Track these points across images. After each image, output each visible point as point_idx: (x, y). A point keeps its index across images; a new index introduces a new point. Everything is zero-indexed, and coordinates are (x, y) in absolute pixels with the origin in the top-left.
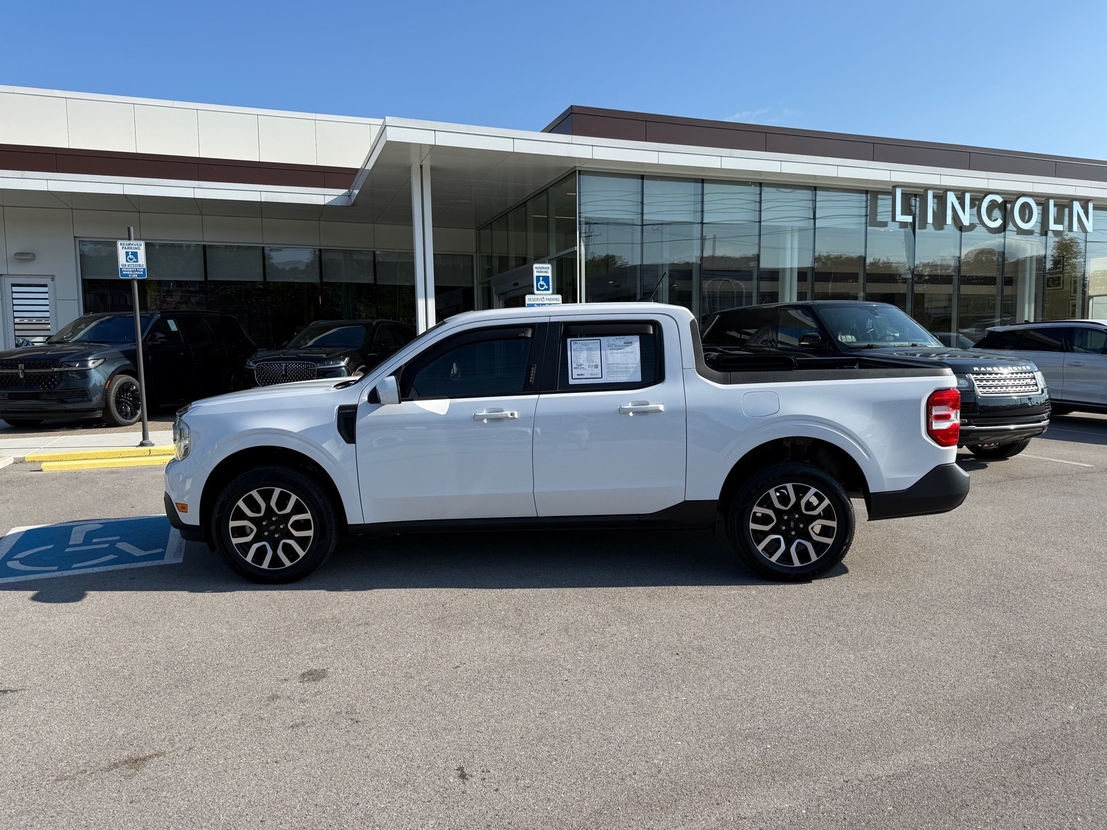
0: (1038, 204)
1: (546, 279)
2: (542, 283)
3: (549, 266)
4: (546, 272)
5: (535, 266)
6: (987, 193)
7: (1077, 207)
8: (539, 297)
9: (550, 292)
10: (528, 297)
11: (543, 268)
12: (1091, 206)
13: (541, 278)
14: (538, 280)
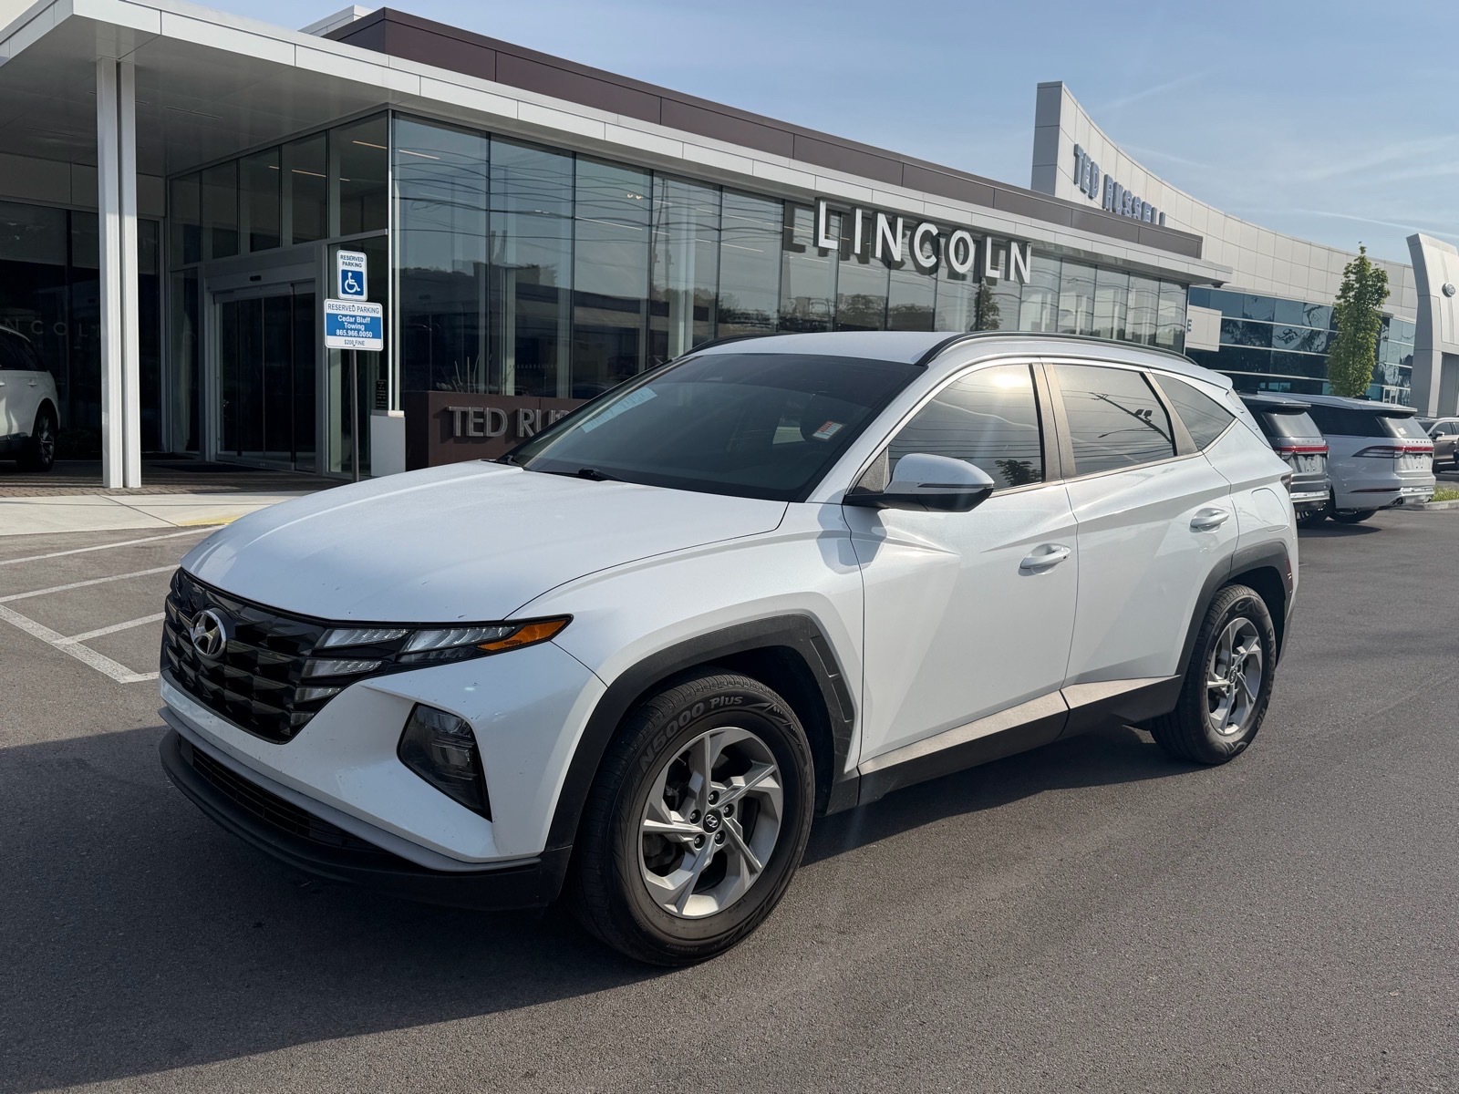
0: (975, 241)
1: (357, 276)
2: (351, 281)
3: (363, 256)
4: (357, 265)
5: (341, 253)
6: (921, 219)
7: (1015, 248)
8: (347, 304)
9: (365, 297)
10: (327, 302)
11: (354, 258)
12: (1029, 249)
13: (350, 274)
14: (345, 276)
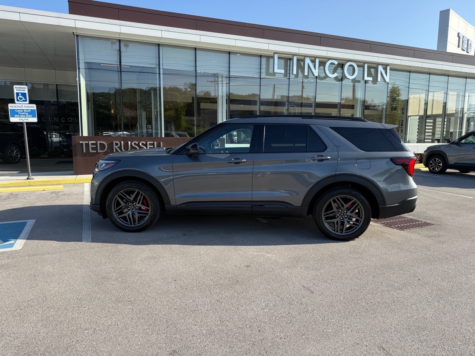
0: (358, 66)
1: (24, 95)
2: (21, 97)
3: (26, 87)
4: (23, 90)
5: (15, 86)
6: (329, 59)
7: (380, 68)
8: (19, 105)
9: (28, 102)
10: (10, 105)
11: (21, 88)
12: (388, 68)
13: (20, 94)
14: (18, 94)
